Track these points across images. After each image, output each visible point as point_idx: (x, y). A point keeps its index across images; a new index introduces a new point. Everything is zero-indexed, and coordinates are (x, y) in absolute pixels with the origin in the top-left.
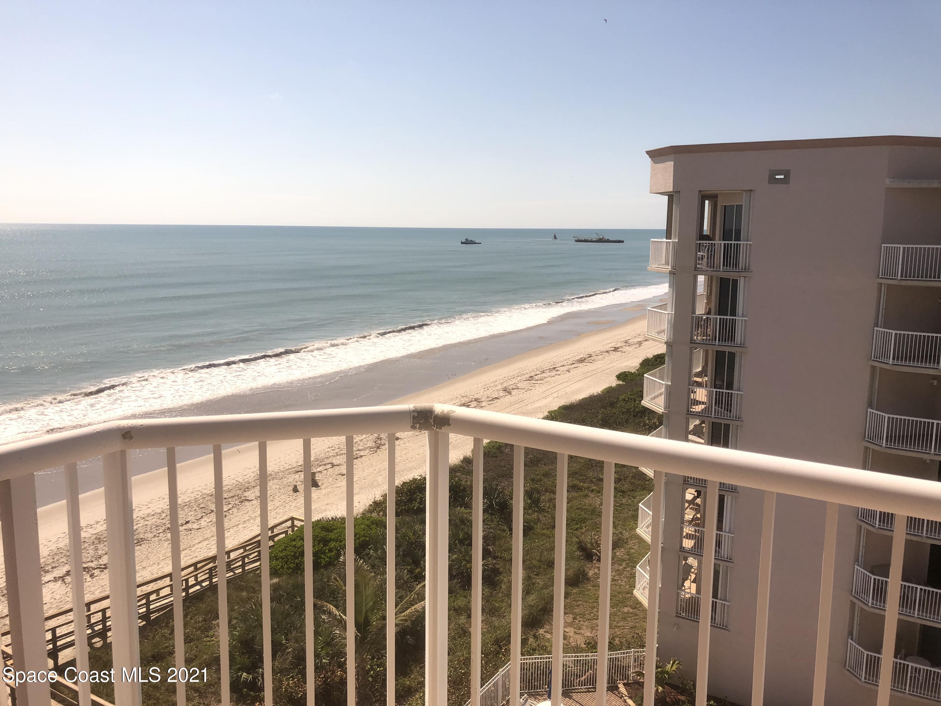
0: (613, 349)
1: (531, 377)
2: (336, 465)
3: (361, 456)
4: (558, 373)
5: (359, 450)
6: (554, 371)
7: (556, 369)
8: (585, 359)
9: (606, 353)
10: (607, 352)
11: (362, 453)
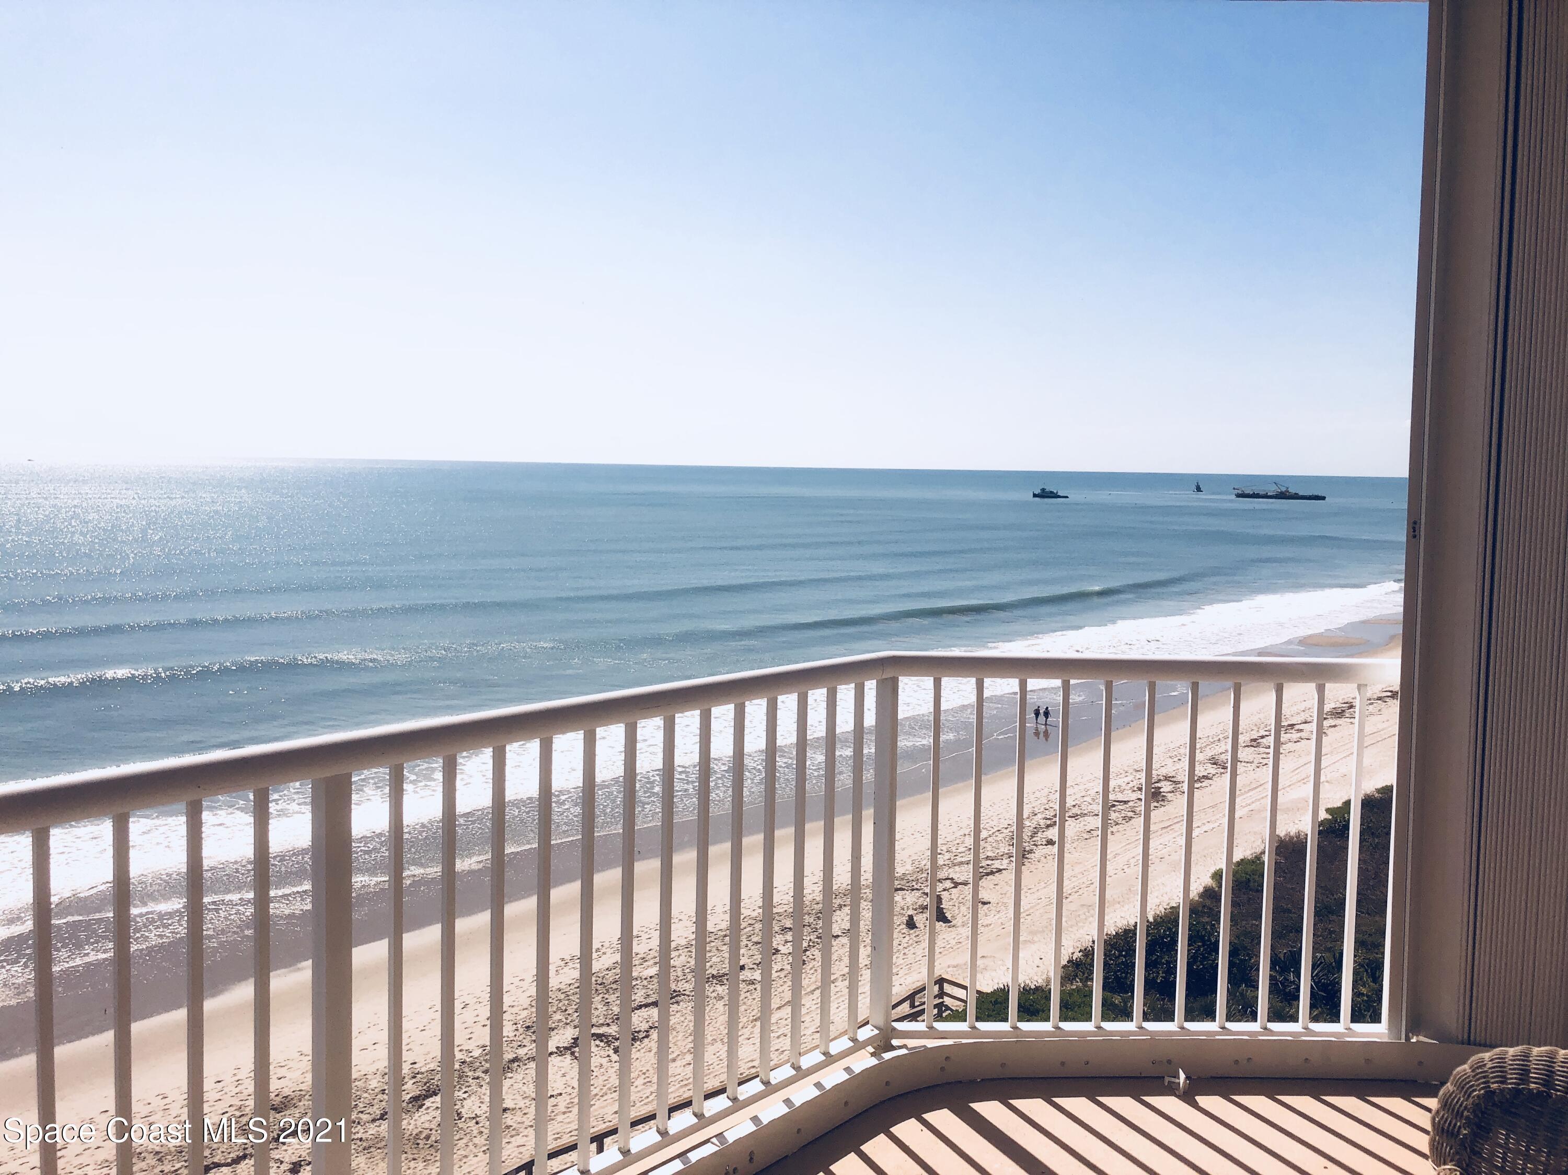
0: (1389, 694)
1: (1255, 740)
2: (961, 884)
3: (1000, 870)
4: (1303, 735)
5: (988, 858)
6: (1293, 731)
7: (1297, 727)
8: (1343, 711)
9: (1379, 702)
10: (1380, 699)
11: (997, 864)
